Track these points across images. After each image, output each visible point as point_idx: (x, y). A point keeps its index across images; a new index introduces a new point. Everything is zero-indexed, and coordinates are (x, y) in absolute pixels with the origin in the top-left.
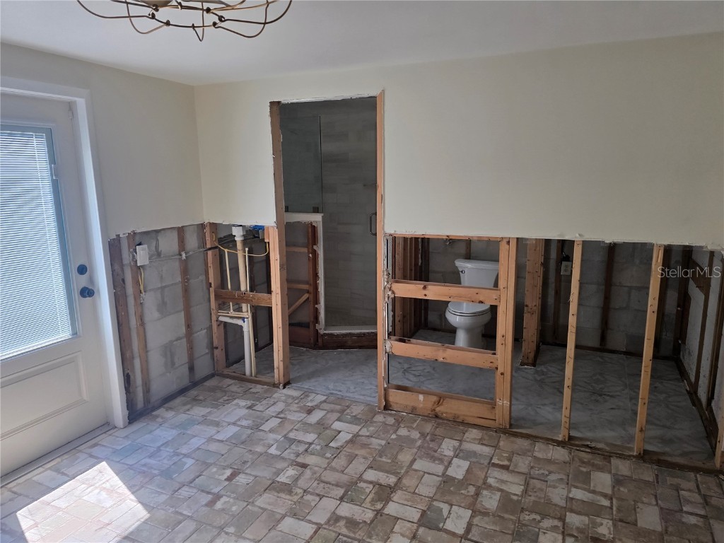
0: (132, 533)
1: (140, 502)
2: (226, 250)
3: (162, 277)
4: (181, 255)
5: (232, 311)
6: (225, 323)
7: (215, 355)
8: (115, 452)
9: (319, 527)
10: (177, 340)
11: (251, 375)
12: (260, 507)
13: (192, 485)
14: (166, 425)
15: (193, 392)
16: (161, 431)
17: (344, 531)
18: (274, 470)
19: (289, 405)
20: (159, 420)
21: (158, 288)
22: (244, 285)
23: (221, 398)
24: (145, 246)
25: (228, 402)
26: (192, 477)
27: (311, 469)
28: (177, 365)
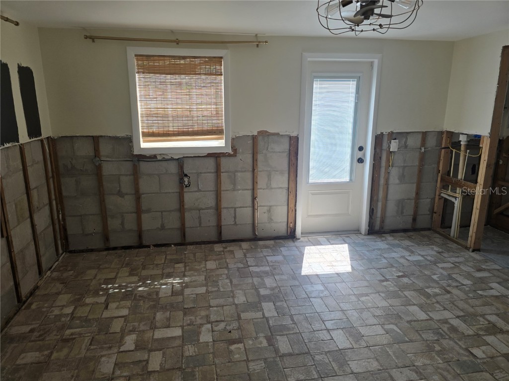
0: (340, 273)
1: (351, 266)
2: (454, 150)
3: (405, 160)
4: (421, 149)
5: (449, 191)
6: (445, 199)
7: (434, 217)
8: (354, 243)
9: (431, 319)
10: (408, 199)
11: (454, 237)
12: (405, 295)
13: (379, 270)
14: (385, 242)
15: (411, 233)
16: (380, 244)
17: (445, 329)
18: (428, 285)
19: (467, 262)
20: (384, 239)
21: (402, 166)
22: (461, 176)
23: (425, 241)
24: (397, 141)
25: (428, 245)
26: (381, 267)
27: (451, 295)
28: (404, 214)
